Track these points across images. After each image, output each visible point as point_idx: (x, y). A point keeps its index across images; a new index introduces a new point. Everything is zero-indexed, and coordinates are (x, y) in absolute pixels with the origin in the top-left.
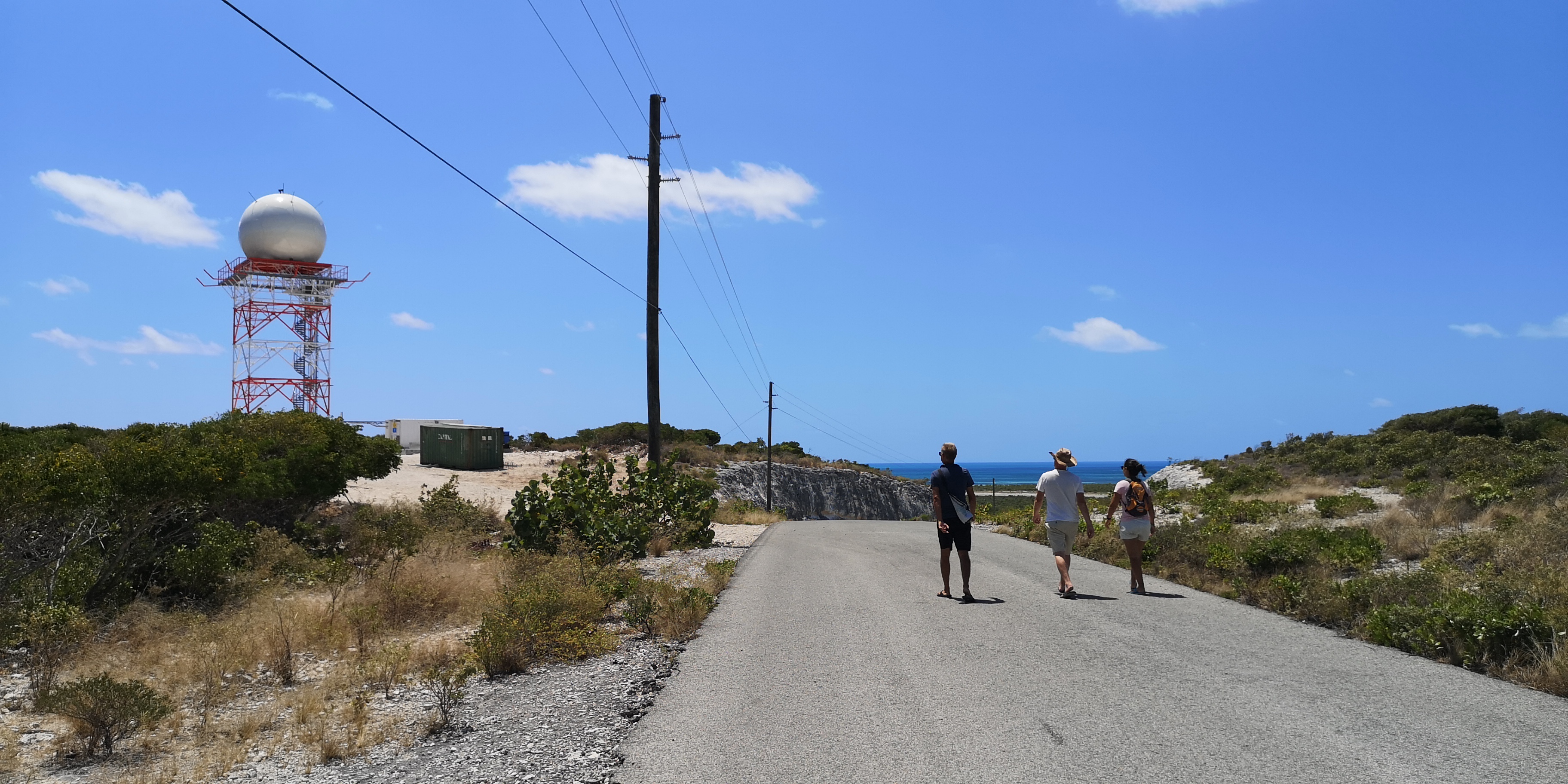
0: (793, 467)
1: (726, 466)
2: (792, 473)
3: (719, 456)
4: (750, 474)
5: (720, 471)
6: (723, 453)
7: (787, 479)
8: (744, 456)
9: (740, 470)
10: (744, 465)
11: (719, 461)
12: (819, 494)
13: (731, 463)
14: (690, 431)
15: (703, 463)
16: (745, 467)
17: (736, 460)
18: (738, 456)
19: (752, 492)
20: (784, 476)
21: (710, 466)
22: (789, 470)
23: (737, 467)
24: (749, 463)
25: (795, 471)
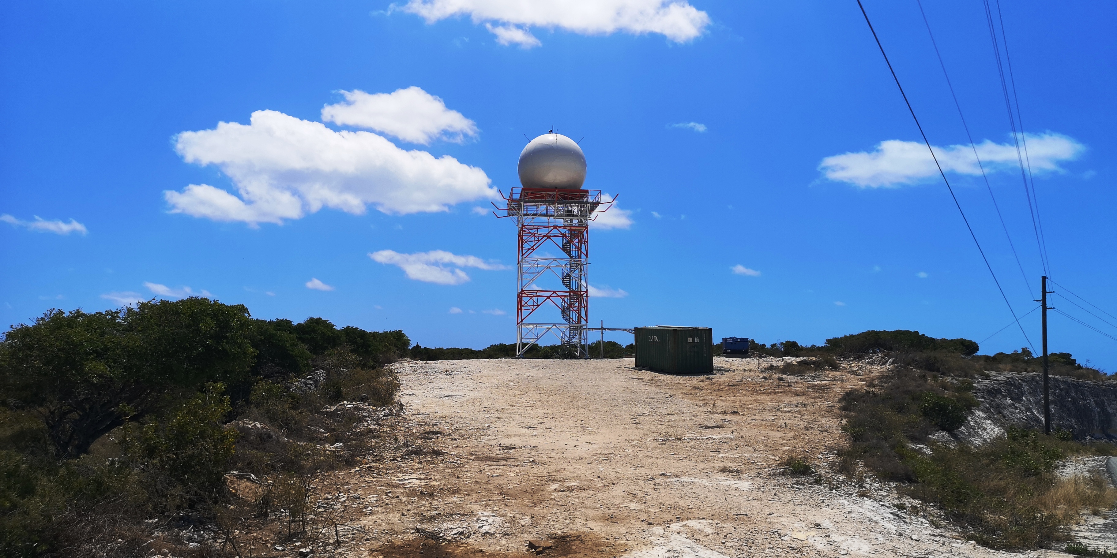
0: (1070, 380)
1: (987, 377)
2: (1069, 386)
3: (977, 366)
4: (1019, 387)
5: (979, 382)
6: (982, 362)
7: (1063, 393)
8: (1009, 366)
9: (1006, 382)
10: (1009, 375)
11: (977, 371)
12: (1103, 410)
13: (993, 373)
14: (944, 340)
15: (957, 373)
16: (1012, 378)
17: (999, 372)
18: (1001, 366)
19: (1023, 408)
20: (1060, 389)
21: (966, 376)
22: (1065, 382)
23: (1001, 378)
24: (1015, 374)
25: (1072, 384)
